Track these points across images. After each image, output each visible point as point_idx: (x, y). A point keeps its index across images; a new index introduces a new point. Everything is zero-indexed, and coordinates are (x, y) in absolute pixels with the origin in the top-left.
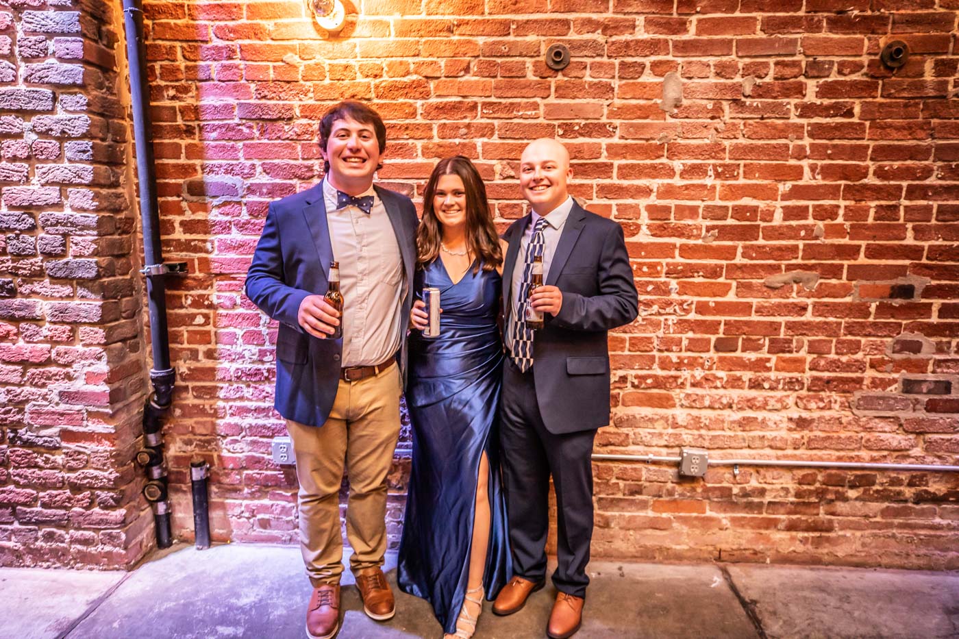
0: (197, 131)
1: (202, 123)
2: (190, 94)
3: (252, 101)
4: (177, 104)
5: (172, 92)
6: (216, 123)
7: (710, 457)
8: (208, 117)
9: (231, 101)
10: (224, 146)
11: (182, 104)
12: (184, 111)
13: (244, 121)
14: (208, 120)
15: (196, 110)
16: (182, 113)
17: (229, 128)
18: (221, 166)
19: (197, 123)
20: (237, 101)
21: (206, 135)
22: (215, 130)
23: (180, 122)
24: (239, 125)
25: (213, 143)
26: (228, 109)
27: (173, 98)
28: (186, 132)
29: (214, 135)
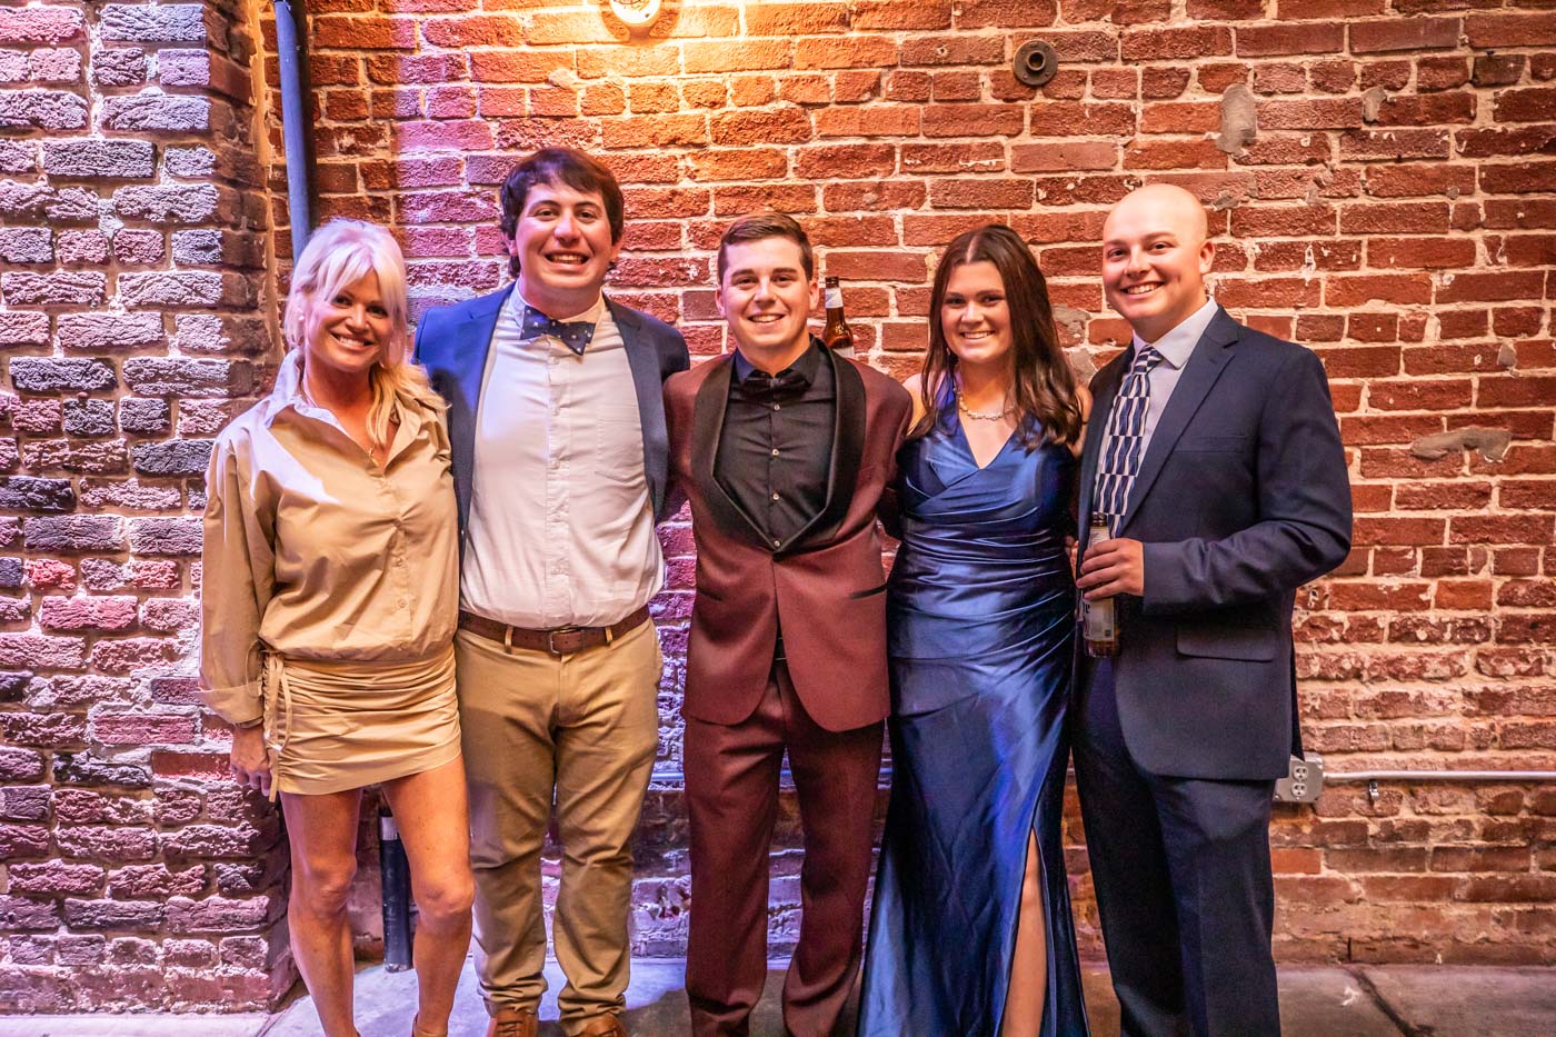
0: (392, 207)
1: (403, 194)
2: (381, 143)
3: (493, 153)
4: (357, 160)
5: (348, 141)
6: (428, 192)
7: (1327, 769)
8: (413, 182)
9: (455, 152)
10: (441, 234)
11: (367, 160)
12: (369, 173)
13: (478, 189)
14: (412, 188)
15: (392, 172)
16: (364, 175)
17: (451, 201)
18: (436, 269)
19: (392, 193)
20: (465, 154)
21: (410, 215)
22: (426, 205)
23: (362, 192)
24: (470, 195)
25: (421, 229)
26: (450, 167)
27: (350, 150)
28: (372, 209)
29: (424, 214)
